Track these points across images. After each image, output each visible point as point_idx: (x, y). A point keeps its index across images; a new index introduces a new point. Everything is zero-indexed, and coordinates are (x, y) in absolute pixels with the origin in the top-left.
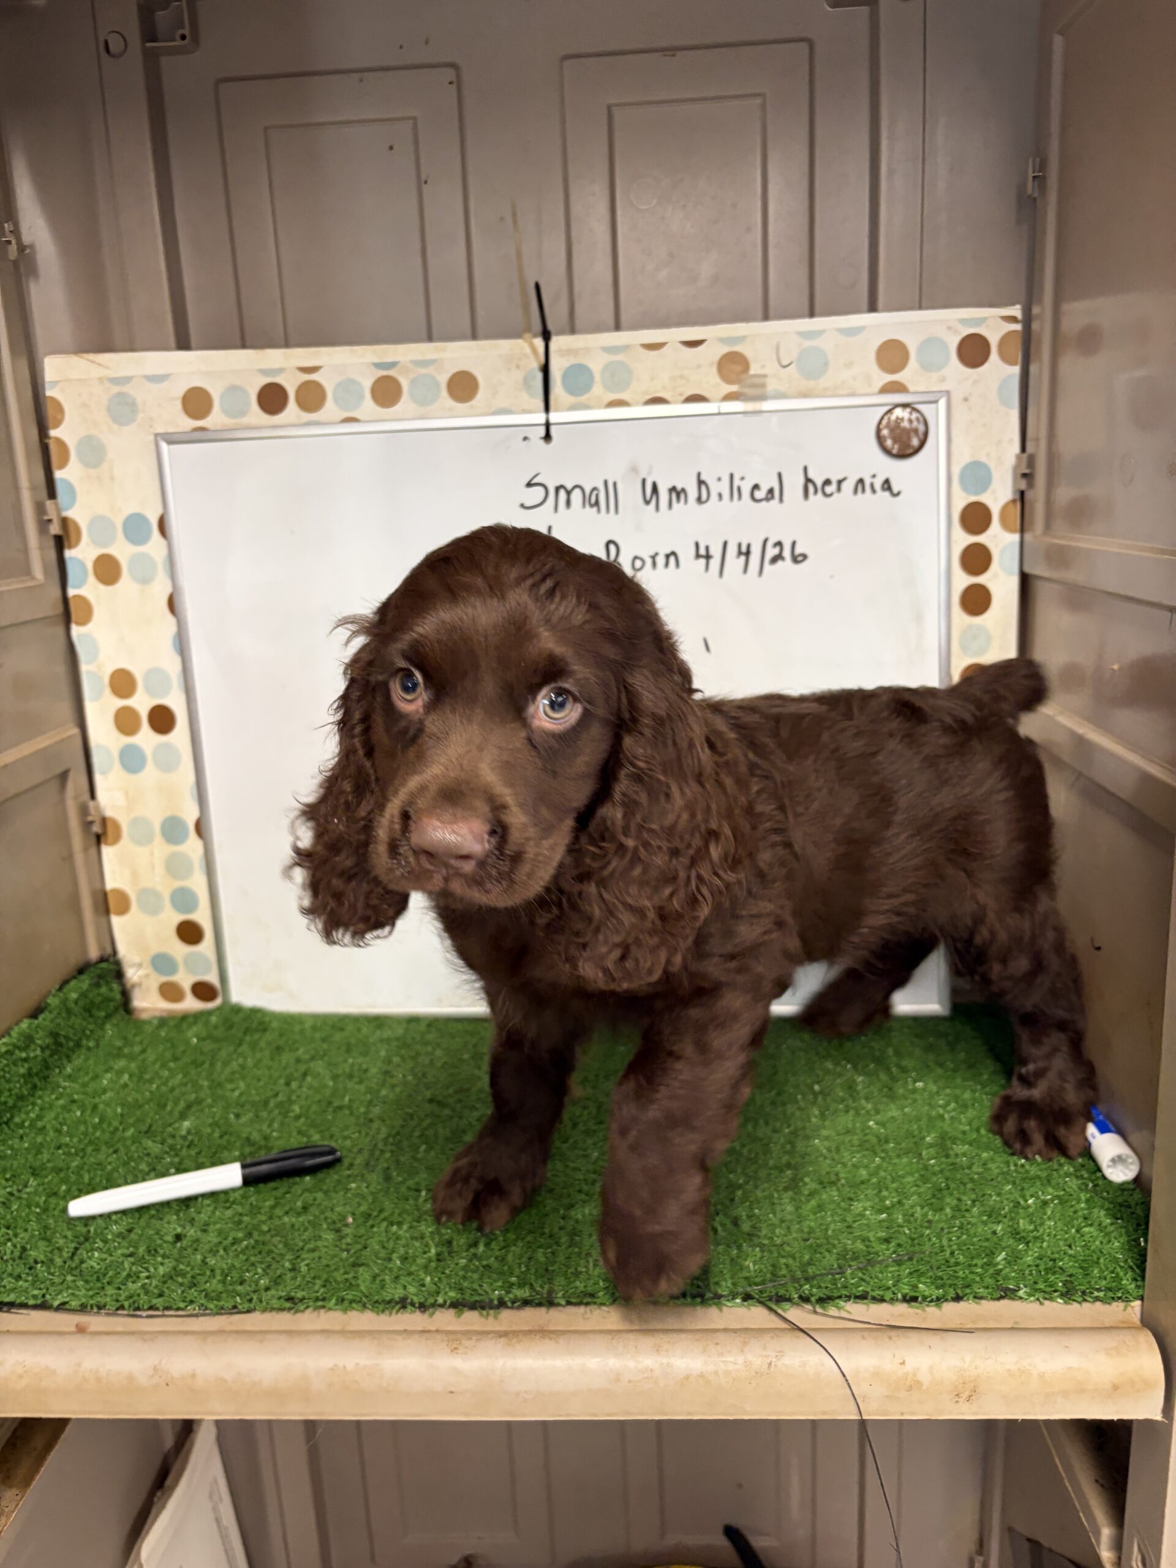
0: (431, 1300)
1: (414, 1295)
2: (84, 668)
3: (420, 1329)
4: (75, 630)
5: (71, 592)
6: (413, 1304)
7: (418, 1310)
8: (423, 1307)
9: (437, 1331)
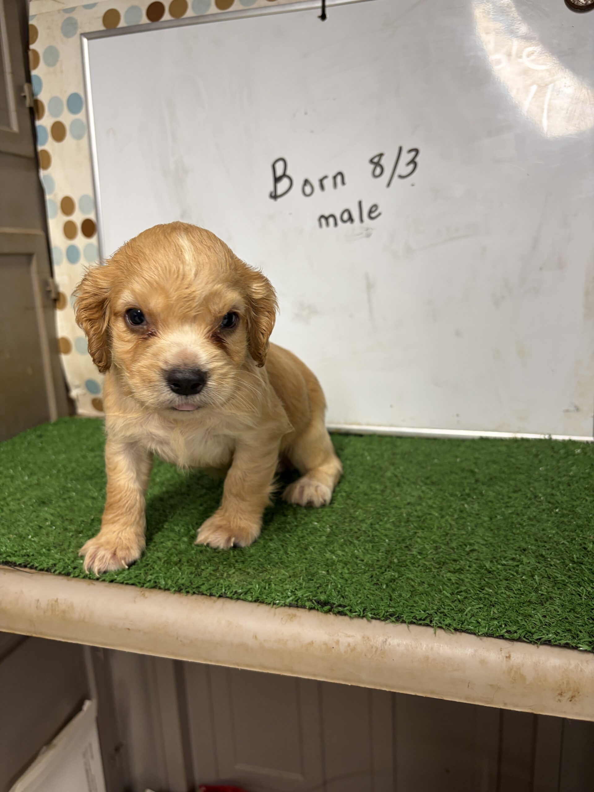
2: (48, 197)
4: (43, 173)
5: (40, 148)
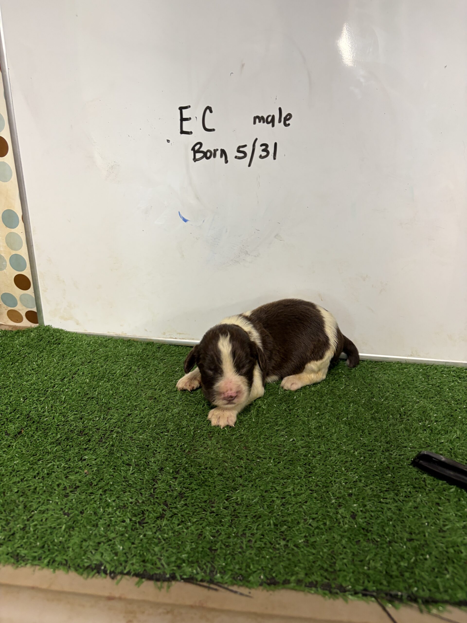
0: (120, 569)
1: (107, 562)
3: (107, 594)
6: (105, 572)
7: (108, 577)
8: (113, 575)
9: (120, 599)
